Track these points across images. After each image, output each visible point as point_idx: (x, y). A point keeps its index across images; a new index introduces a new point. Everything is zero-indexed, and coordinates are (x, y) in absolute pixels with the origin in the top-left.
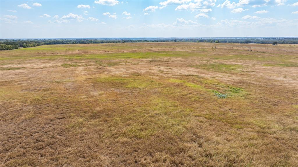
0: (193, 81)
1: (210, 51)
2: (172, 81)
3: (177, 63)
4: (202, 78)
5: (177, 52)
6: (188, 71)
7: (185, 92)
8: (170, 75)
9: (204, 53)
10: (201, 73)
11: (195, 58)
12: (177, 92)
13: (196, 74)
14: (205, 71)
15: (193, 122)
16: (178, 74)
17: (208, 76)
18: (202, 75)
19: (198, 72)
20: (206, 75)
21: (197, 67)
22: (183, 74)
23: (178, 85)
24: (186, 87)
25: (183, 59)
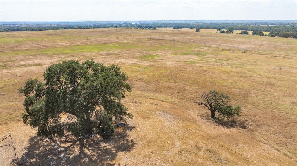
0: (135, 66)
1: (146, 42)
2: (127, 66)
3: (125, 56)
4: (138, 64)
5: (121, 43)
6: (132, 61)
7: (133, 70)
8: (125, 64)
9: (141, 44)
10: (138, 62)
11: (135, 50)
12: (131, 70)
13: (136, 63)
14: (140, 61)
15: (136, 75)
16: (129, 63)
17: (141, 63)
18: (138, 63)
19: (137, 62)
20: (140, 63)
21: (136, 58)
22: (131, 63)
23: (130, 68)
24: (133, 68)
25: (127, 52)
